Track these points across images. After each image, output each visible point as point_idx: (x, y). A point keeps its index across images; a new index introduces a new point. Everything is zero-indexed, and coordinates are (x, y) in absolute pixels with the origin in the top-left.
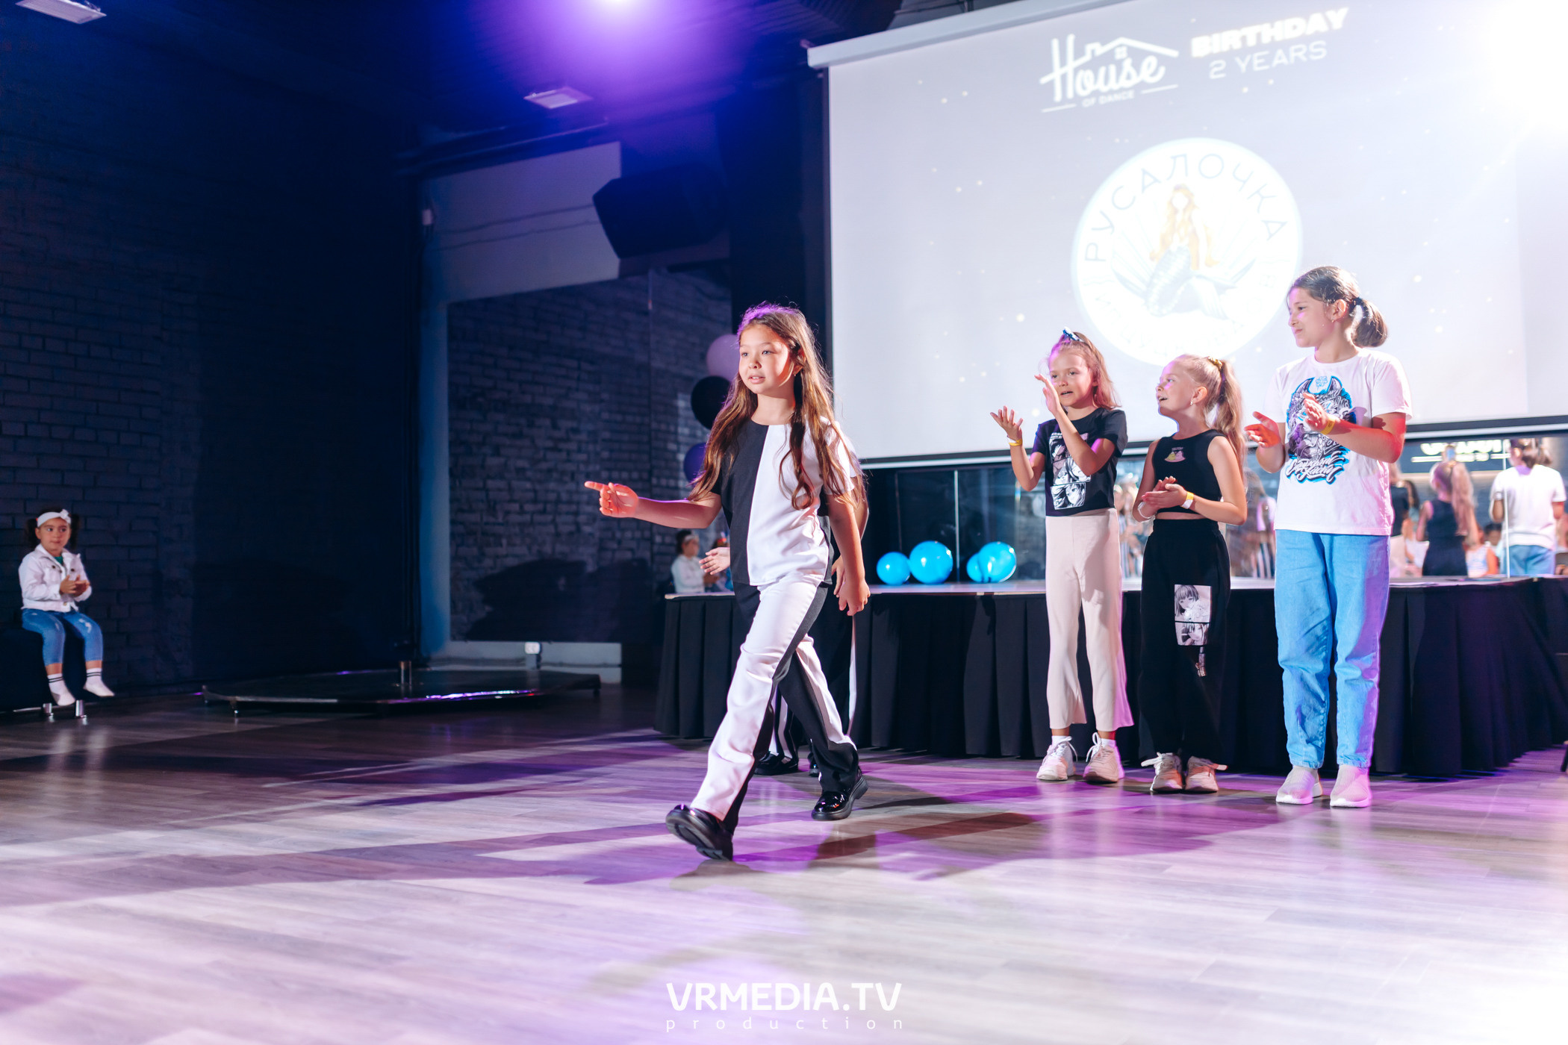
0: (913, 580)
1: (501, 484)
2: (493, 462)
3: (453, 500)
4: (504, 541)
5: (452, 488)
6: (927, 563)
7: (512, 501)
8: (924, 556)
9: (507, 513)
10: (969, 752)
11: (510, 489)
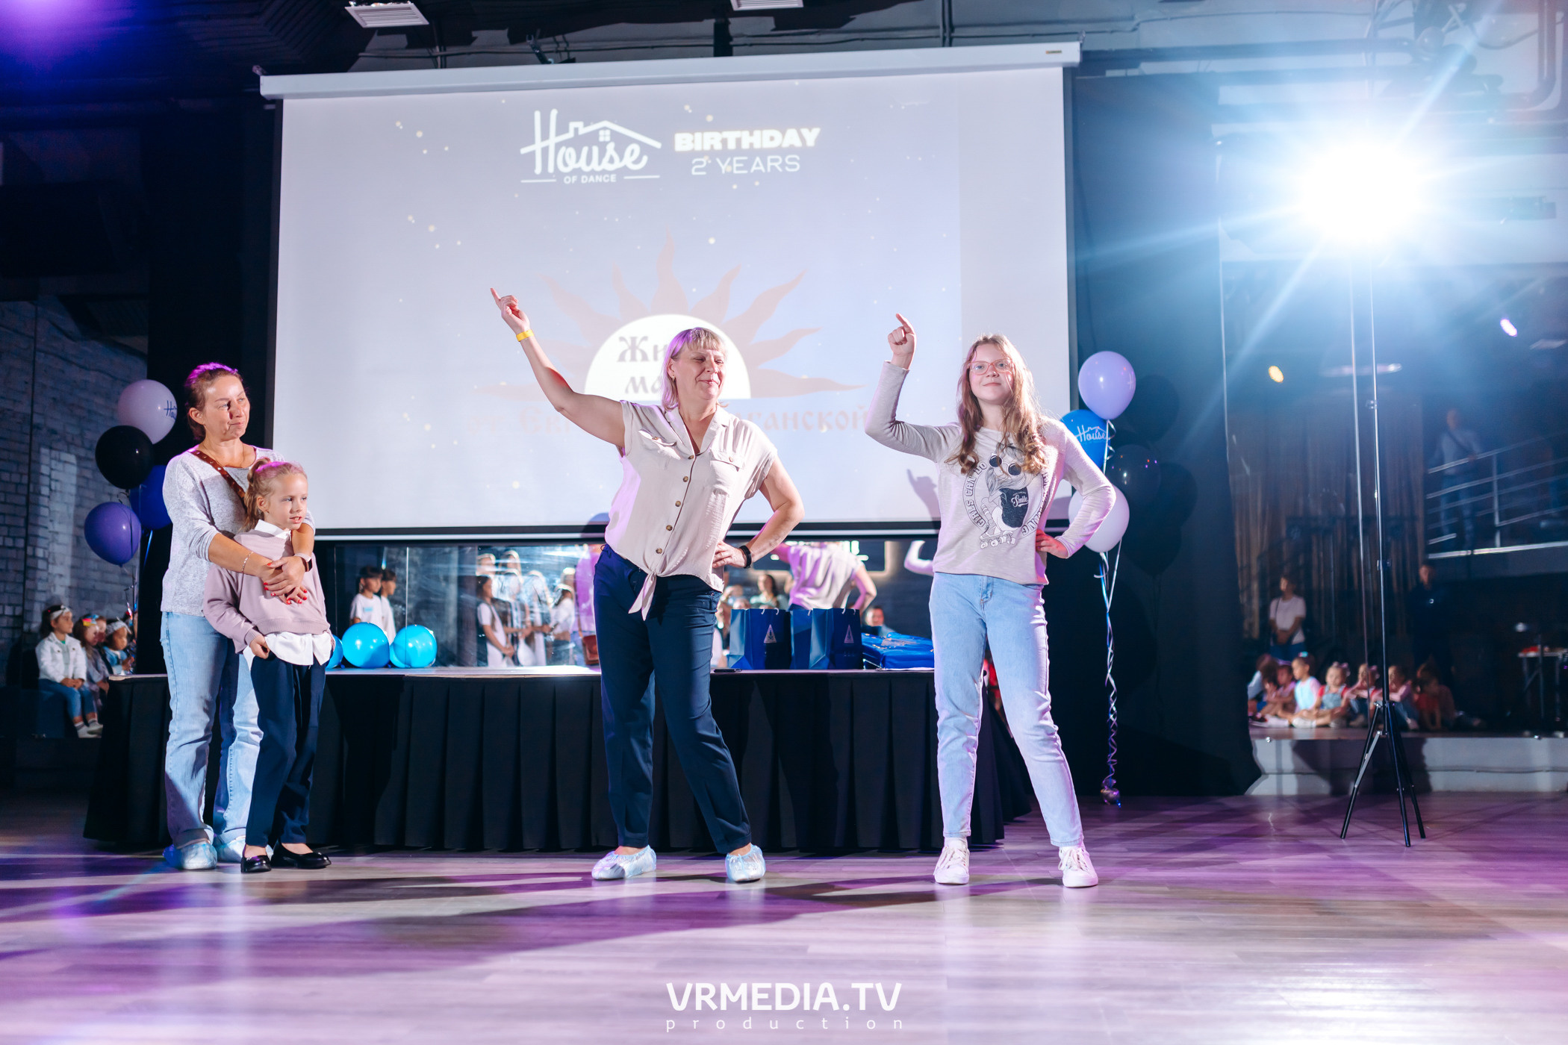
0: (345, 663)
6: (362, 646)
8: (357, 639)
10: (563, 847)
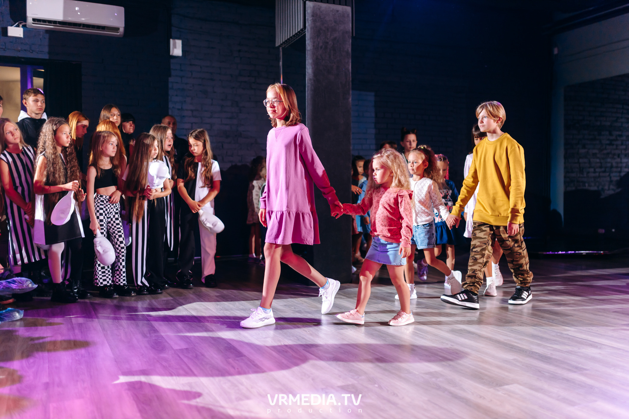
1: (585, 160)
2: (582, 151)
3: (565, 168)
4: (587, 185)
5: (565, 163)
7: (590, 167)
9: (588, 172)
11: (590, 162)
